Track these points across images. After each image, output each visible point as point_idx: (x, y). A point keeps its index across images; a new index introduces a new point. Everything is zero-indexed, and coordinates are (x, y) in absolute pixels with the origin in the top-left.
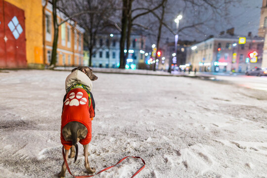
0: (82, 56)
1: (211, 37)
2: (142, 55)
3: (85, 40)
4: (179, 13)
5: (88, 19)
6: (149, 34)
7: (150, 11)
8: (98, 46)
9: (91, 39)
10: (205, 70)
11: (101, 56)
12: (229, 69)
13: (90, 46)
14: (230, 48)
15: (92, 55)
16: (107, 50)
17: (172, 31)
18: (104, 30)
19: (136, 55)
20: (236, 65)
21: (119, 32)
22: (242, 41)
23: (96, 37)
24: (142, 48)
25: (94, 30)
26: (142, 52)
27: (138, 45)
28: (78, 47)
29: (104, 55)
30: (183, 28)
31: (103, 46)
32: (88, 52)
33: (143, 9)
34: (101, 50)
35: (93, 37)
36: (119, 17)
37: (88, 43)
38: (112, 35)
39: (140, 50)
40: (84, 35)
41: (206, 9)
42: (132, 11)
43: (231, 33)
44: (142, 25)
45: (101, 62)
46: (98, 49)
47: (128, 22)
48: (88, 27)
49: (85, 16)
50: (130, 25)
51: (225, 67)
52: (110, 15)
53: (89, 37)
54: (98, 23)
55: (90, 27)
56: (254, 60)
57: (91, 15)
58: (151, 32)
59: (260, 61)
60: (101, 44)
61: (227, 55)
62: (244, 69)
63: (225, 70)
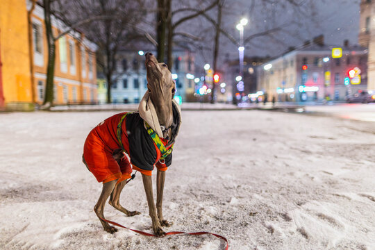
0: (95, 87)
1: (291, 49)
2: (190, 81)
3: (99, 62)
4: (243, 14)
5: (102, 28)
6: (201, 48)
7: (201, 13)
8: (120, 70)
9: (109, 60)
10: (286, 98)
11: (125, 85)
12: (321, 96)
13: (107, 71)
14: (320, 64)
15: (111, 85)
16: (135, 76)
17: (235, 42)
18: (129, 45)
19: (181, 81)
20: (330, 90)
21: (153, 47)
22: (337, 53)
23: (117, 56)
24: (189, 70)
25: (112, 46)
26: (190, 76)
27: (184, 66)
28: (89, 74)
29: (131, 84)
30: (252, 37)
31: (129, 70)
32: (105, 81)
33: (189, 9)
34: (125, 77)
35: (111, 57)
36: (152, 24)
37: (103, 66)
38: (141, 53)
39: (186, 74)
40: (97, 53)
41: (284, 6)
42: (173, 14)
43: (320, 43)
44: (188, 34)
45: (125, 96)
46: (121, 74)
47: (166, 32)
48: (102, 41)
49: (97, 25)
50: (171, 35)
51: (316, 93)
52: (137, 21)
53: (105, 58)
54: (119, 35)
55: (105, 41)
56: (357, 81)
57: (108, 23)
58: (203, 44)
59: (364, 81)
60: (125, 68)
61: (316, 75)
62: (342, 95)
63: (315, 97)
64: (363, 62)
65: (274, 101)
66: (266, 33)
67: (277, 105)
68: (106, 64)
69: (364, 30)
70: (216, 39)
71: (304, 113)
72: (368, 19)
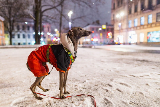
0: (4, 37)
1: (88, 25)
2: (49, 36)
3: (5, 25)
4: (70, 10)
5: (7, 11)
6: (54, 22)
7: (55, 7)
8: (16, 29)
9: (10, 25)
11: (19, 37)
12: (99, 42)
13: (9, 30)
14: (98, 31)
15: (12, 37)
16: (24, 33)
18: (21, 19)
19: (45, 36)
20: (102, 40)
21: (32, 20)
22: (104, 27)
23: (14, 24)
24: (48, 31)
25: (12, 19)
26: (49, 34)
27: (46, 29)
29: (21, 36)
31: (21, 30)
32: (9, 35)
33: (49, 5)
34: (19, 33)
35: (11, 24)
36: (31, 11)
37: (8, 28)
38: (26, 23)
40: (4, 22)
42: (42, 7)
43: (98, 23)
44: (49, 15)
45: (19, 42)
46: (17, 32)
47: (39, 14)
48: (7, 16)
49: (4, 9)
50: (41, 16)
51: (97, 41)
52: (24, 9)
53: (8, 24)
54: (15, 14)
55: (8, 17)
56: (111, 37)
57: (10, 9)
58: (55, 20)
60: (18, 29)
61: (97, 34)
62: (106, 42)
63: (97, 43)
64: (112, 30)
65: (83, 44)
66: (80, 18)
67: (84, 45)
68: (9, 27)
69: (112, 19)
70: (61, 19)
71: (95, 48)
72: (114, 15)
